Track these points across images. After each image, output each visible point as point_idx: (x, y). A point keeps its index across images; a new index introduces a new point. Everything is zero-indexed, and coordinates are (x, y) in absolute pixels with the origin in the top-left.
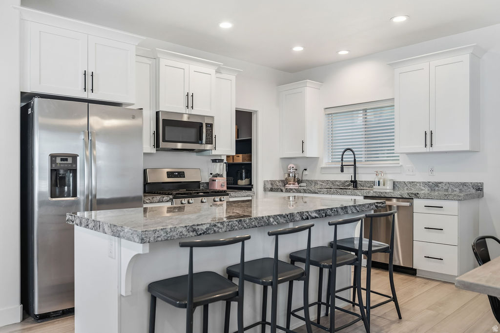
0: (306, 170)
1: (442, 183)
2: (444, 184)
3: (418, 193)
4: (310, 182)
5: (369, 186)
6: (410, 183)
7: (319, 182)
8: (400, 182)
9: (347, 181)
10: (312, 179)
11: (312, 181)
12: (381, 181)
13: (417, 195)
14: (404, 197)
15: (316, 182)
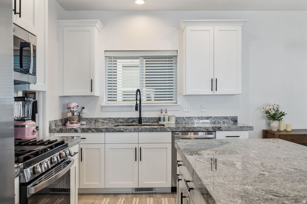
0: (83, 108)
1: (211, 117)
2: (213, 118)
3: (221, 127)
4: (89, 120)
5: (152, 121)
6: (187, 118)
7: (99, 120)
8: (179, 118)
9: (130, 118)
10: (92, 117)
11: (92, 119)
12: (167, 117)
13: (220, 129)
14: (210, 130)
15: (96, 120)
